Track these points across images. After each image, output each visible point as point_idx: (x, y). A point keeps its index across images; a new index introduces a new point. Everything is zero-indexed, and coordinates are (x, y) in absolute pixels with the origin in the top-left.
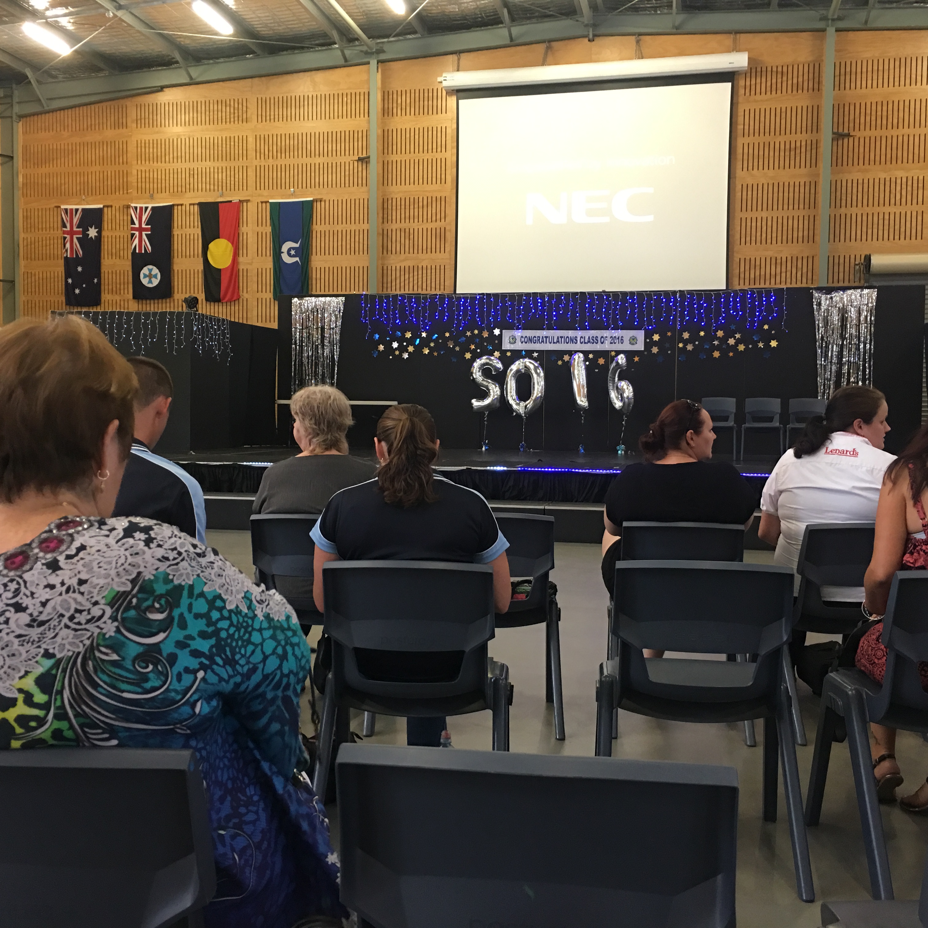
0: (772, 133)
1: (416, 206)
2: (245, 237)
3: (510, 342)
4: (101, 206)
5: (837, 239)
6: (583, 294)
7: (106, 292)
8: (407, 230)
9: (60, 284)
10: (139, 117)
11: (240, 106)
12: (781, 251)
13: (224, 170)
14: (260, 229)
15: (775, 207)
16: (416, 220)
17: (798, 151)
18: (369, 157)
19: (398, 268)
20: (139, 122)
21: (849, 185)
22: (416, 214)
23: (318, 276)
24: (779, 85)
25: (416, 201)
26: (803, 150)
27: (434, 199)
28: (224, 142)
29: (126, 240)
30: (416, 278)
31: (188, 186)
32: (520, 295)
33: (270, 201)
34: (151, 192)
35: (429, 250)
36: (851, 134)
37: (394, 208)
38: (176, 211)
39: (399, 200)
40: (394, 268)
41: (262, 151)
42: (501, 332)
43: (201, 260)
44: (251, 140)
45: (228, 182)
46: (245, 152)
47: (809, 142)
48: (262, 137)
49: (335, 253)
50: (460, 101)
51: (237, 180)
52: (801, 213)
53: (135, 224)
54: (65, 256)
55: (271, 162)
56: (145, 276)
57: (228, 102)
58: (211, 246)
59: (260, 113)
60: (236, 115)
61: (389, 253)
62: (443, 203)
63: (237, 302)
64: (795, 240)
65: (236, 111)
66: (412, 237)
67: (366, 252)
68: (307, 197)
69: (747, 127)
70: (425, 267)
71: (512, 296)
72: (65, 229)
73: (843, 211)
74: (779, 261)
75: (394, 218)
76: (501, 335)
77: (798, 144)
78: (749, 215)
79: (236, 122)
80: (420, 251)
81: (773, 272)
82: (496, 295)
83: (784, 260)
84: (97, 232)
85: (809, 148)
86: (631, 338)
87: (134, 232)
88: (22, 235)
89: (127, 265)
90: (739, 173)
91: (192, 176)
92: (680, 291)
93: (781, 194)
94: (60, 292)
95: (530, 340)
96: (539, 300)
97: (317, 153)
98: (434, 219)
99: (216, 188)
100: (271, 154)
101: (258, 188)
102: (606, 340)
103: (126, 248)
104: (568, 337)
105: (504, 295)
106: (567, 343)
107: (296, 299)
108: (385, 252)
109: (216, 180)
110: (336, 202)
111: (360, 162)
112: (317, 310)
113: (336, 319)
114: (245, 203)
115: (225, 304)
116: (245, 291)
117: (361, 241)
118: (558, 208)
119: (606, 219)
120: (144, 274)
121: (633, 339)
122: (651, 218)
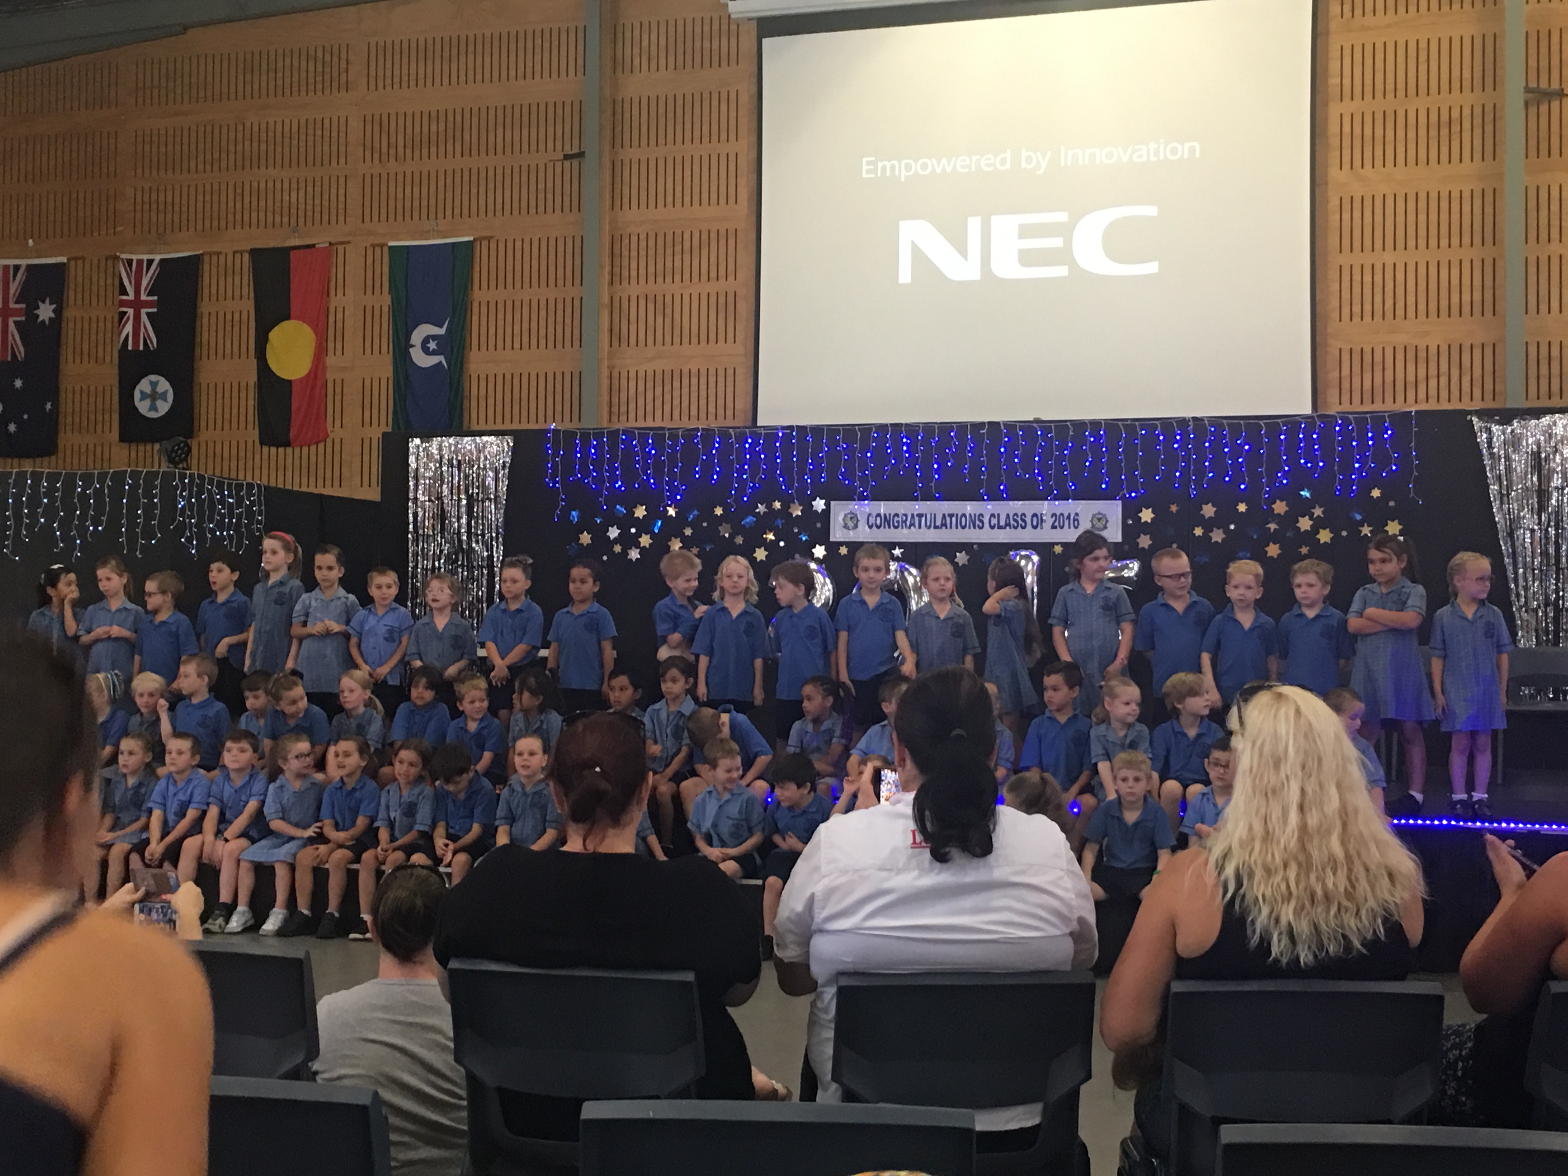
0: (1401, 93)
2: (340, 316)
3: (846, 526)
4: (64, 259)
5: (1544, 307)
6: (994, 425)
7: (69, 428)
8: (660, 299)
10: (141, 85)
11: (335, 59)
12: (1427, 333)
13: (302, 185)
14: (369, 300)
15: (1411, 243)
16: (678, 278)
17: (1456, 128)
18: (581, 155)
19: (641, 374)
20: (140, 94)
22: (678, 264)
23: (483, 392)
25: (678, 239)
26: (1467, 125)
27: (713, 235)
28: (303, 130)
29: (109, 325)
30: (676, 393)
31: (231, 218)
32: (866, 429)
33: (391, 244)
34: (161, 230)
35: (703, 337)
36: (1566, 91)
37: (634, 254)
38: (206, 267)
39: (643, 237)
40: (632, 375)
41: (377, 146)
42: (828, 505)
43: (253, 363)
44: (355, 124)
45: (309, 208)
46: (342, 149)
47: (1478, 110)
48: (377, 117)
49: (517, 345)
50: (766, 42)
51: (326, 203)
52: (1466, 254)
53: (127, 294)
55: (392, 166)
56: (144, 396)
57: (312, 53)
58: (273, 335)
59: (372, 72)
60: (327, 77)
61: (624, 344)
62: (731, 242)
63: (321, 446)
64: (1455, 310)
65: (327, 69)
66: (668, 311)
67: (576, 343)
68: (463, 236)
69: (1347, 82)
70: (694, 371)
71: (849, 430)
73: (1555, 248)
74: (1422, 354)
75: (634, 273)
76: (827, 512)
77: (1455, 114)
78: (1357, 259)
79: (327, 91)
80: (686, 340)
81: (1411, 378)
82: (817, 430)
83: (1433, 351)
84: (54, 311)
85: (1478, 121)
86: (1094, 516)
87: (124, 309)
89: (109, 375)
90: (1335, 174)
91: (238, 198)
92: (1195, 419)
93: (1422, 217)
95: (887, 521)
96: (905, 440)
97: (483, 147)
98: (713, 275)
99: (286, 220)
100: (392, 151)
101: (367, 219)
102: (1042, 520)
103: (108, 341)
104: (964, 515)
105: (833, 430)
106: (964, 527)
107: (417, 441)
108: (615, 342)
109: (286, 204)
110: (518, 244)
111: (567, 163)
112: (459, 462)
113: (496, 479)
114: (341, 248)
115: (297, 450)
116: (338, 423)
117: (568, 321)
118: (963, 251)
119: (1062, 271)
120: (142, 392)
121: (1099, 519)
122: (1152, 268)
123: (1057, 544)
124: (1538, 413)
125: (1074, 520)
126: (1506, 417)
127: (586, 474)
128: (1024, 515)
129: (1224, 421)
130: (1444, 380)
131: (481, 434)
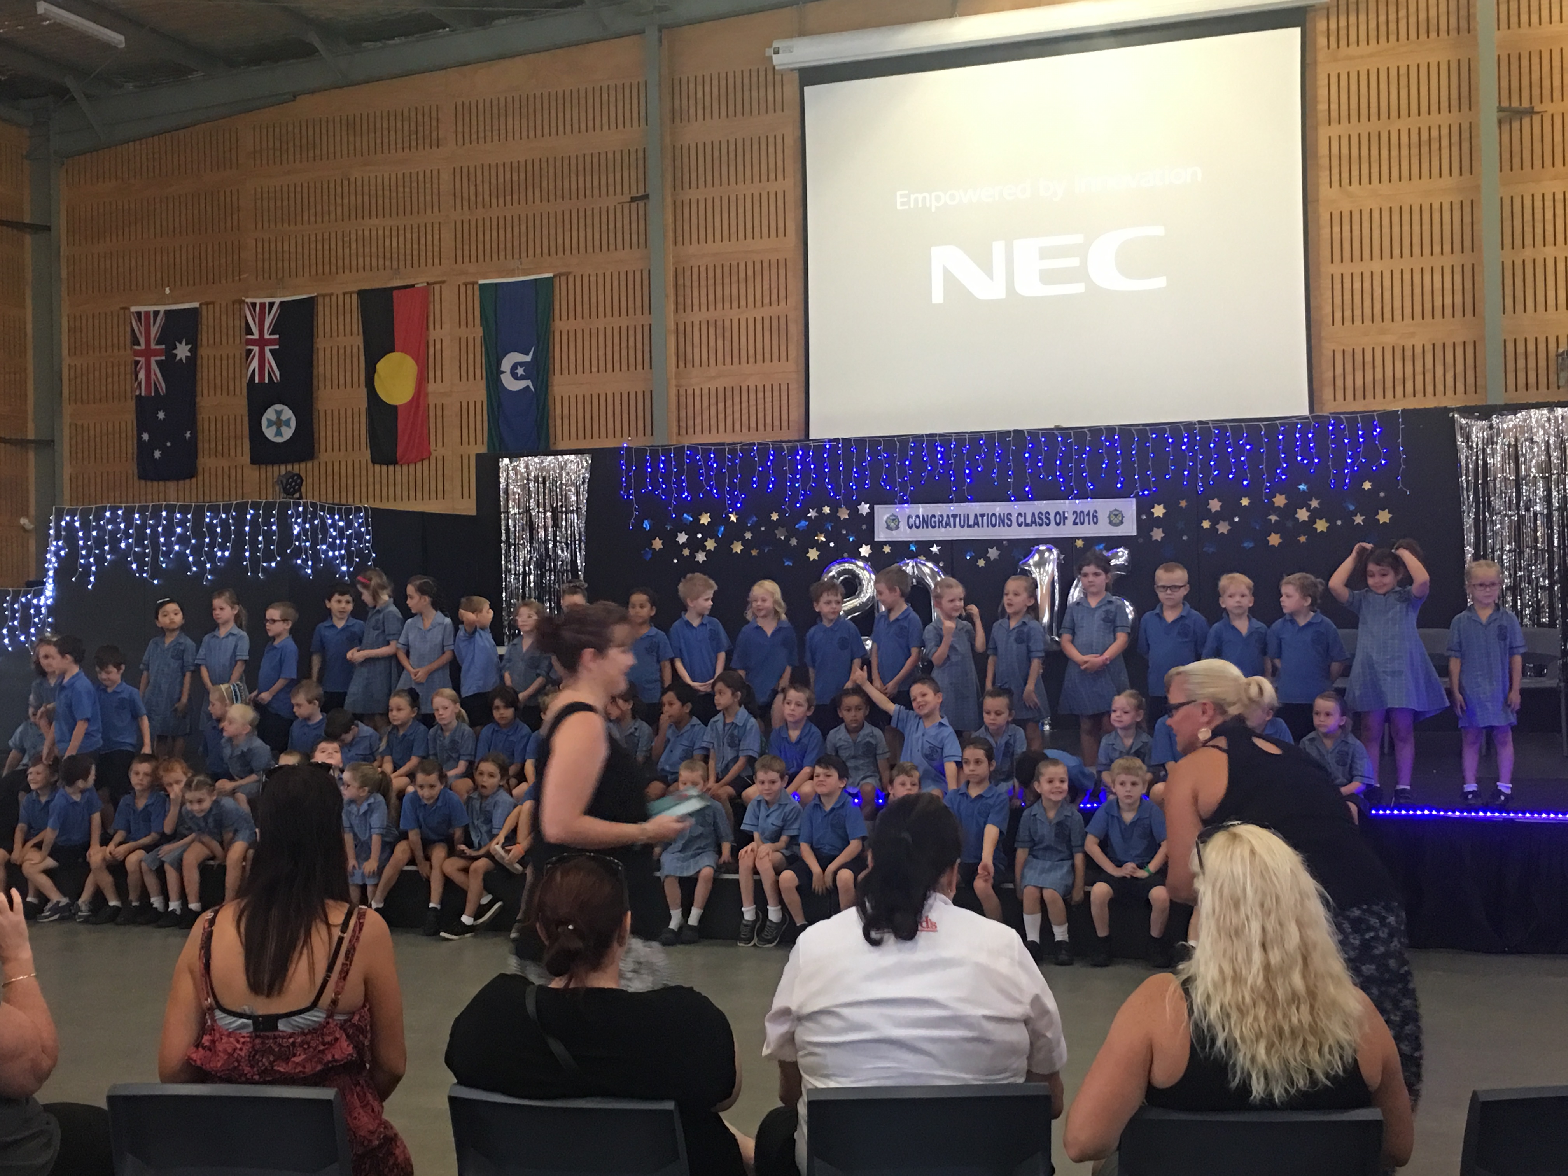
0: (1384, 116)
1: (734, 278)
2: (438, 346)
3: (888, 527)
4: (196, 305)
5: (1520, 307)
6: (1019, 433)
7: (206, 452)
8: (720, 323)
9: (130, 442)
10: (258, 148)
11: (427, 119)
12: (1413, 334)
13: (401, 232)
14: (463, 332)
15: (1396, 252)
16: (735, 304)
17: (1435, 146)
18: (646, 197)
19: (705, 391)
20: (258, 156)
21: (1538, 204)
22: (735, 292)
23: (566, 411)
24: (1393, 26)
25: (734, 270)
26: (1445, 142)
27: (766, 265)
28: (400, 183)
29: (238, 361)
30: (737, 407)
31: (340, 263)
32: (903, 440)
33: (481, 282)
34: (280, 275)
35: (759, 357)
36: (1536, 109)
37: (695, 284)
38: (320, 308)
39: (703, 269)
40: (698, 392)
41: (466, 195)
42: (872, 508)
43: (363, 391)
44: (446, 176)
45: (409, 252)
46: (436, 198)
47: (1456, 129)
48: (465, 170)
49: (594, 369)
50: (806, 89)
51: (423, 247)
52: (1447, 261)
53: (252, 334)
54: (137, 393)
55: (480, 212)
56: (270, 423)
57: (406, 114)
58: (380, 366)
59: (460, 129)
60: (420, 135)
61: (689, 365)
62: (782, 272)
63: (426, 463)
64: (1438, 312)
65: (420, 128)
66: (728, 334)
67: (647, 365)
68: (544, 272)
69: (1334, 106)
70: (752, 388)
71: (889, 441)
72: (136, 347)
73: (1528, 253)
74: (1409, 353)
75: (696, 301)
76: (871, 514)
77: (1435, 133)
78: (1347, 268)
79: (421, 147)
80: (744, 359)
81: (1399, 374)
82: (861, 441)
83: (1419, 350)
84: (190, 350)
85: (1455, 138)
86: (1111, 512)
87: (251, 347)
88: (67, 361)
89: (240, 405)
90: (1326, 192)
91: (347, 245)
92: (1200, 422)
93: (1406, 228)
94: (130, 456)
95: (925, 522)
96: (939, 448)
97: (559, 193)
98: (766, 300)
99: (388, 263)
100: (480, 199)
101: (459, 259)
102: (1065, 518)
103: (238, 375)
104: (994, 515)
105: (874, 442)
106: (994, 526)
107: (506, 461)
108: (682, 364)
109: (388, 249)
110: (593, 279)
111: (634, 205)
112: (544, 478)
113: (577, 494)
114: (437, 287)
115: (405, 468)
116: (440, 444)
117: (639, 345)
118: (990, 273)
119: (1078, 288)
120: (269, 420)
121: (1116, 515)
122: (1160, 282)
123: (1078, 538)
124: (1514, 409)
125: (1094, 516)
126: (1485, 412)
127: (656, 486)
128: (1048, 513)
129: (1228, 424)
130: (1429, 377)
131: (563, 453)
